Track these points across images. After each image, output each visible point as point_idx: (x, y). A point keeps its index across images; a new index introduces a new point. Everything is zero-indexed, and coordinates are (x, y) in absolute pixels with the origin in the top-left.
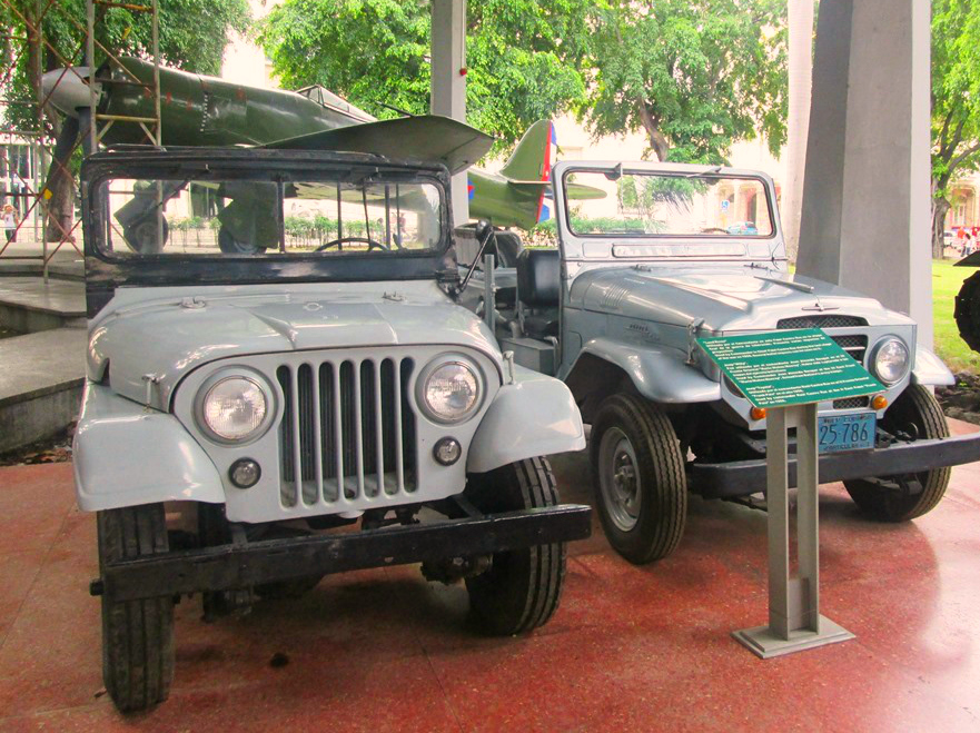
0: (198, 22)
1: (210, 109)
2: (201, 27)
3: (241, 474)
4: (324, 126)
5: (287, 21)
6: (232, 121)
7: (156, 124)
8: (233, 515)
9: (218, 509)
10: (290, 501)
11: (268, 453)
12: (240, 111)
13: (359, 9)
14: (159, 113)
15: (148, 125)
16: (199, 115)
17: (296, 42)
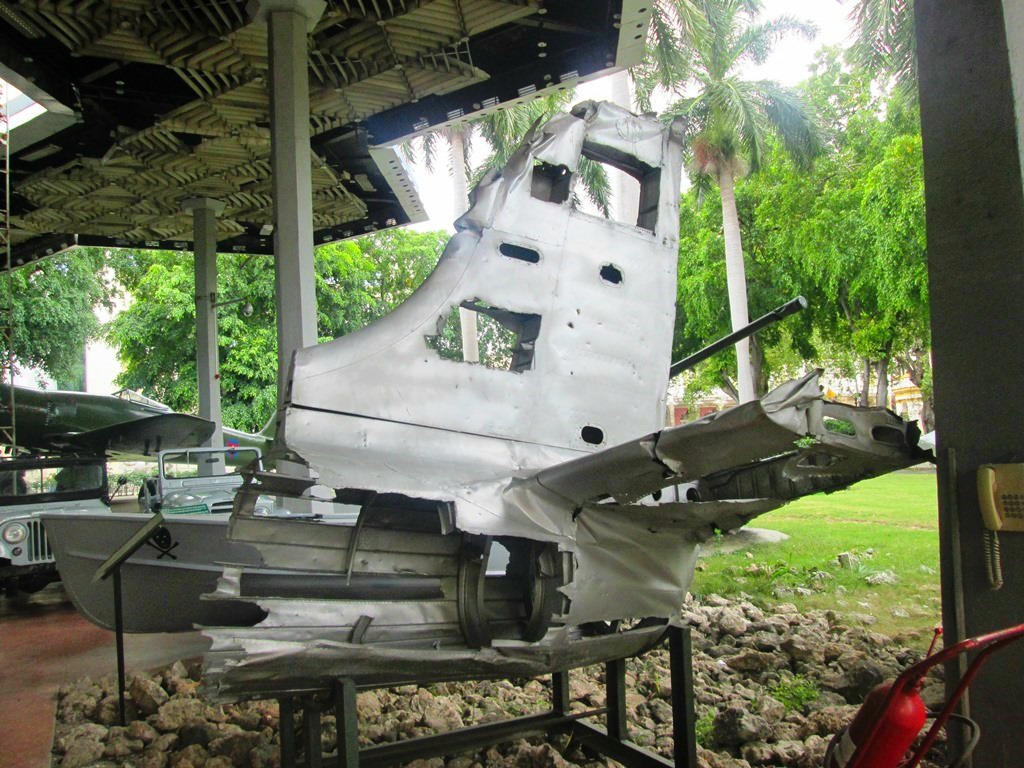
0: (56, 334)
1: (52, 410)
2: (59, 338)
3: (16, 552)
4: (134, 415)
5: (126, 326)
6: (66, 417)
7: (12, 429)
8: (14, 563)
9: (9, 561)
10: (31, 560)
11: (24, 546)
12: (73, 411)
13: (180, 315)
14: (14, 424)
15: (8, 431)
16: (45, 415)
17: (134, 342)
